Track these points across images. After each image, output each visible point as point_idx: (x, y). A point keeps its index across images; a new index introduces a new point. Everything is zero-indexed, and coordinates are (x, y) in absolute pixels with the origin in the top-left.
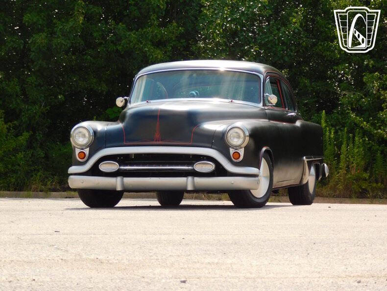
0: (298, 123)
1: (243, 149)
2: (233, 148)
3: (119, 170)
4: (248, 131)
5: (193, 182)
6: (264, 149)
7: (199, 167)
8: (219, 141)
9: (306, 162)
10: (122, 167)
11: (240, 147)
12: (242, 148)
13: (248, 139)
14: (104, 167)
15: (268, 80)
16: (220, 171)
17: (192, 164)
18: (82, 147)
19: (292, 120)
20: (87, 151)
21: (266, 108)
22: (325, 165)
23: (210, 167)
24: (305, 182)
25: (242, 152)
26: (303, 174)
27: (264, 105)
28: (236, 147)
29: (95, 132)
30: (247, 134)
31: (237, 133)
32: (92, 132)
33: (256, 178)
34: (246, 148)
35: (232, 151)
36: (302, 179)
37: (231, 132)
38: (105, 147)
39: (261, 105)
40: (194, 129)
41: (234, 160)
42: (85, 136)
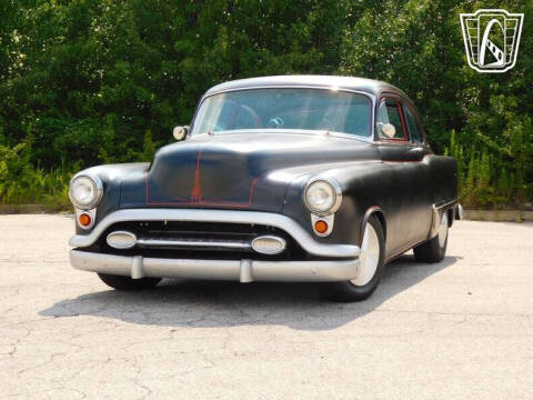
0: (426, 161)
1: (333, 216)
2: (316, 214)
3: (137, 246)
4: (341, 186)
5: (251, 270)
6: (370, 211)
7: (261, 245)
8: (292, 202)
9: (436, 211)
10: (141, 241)
11: (327, 212)
12: (330, 214)
13: (340, 199)
14: (115, 240)
15: (383, 103)
16: (294, 252)
17: (248, 239)
18: (87, 207)
19: (418, 157)
20: (93, 214)
21: (379, 143)
22: (460, 206)
23: (278, 245)
24: (434, 235)
25: (330, 221)
26: (432, 225)
27: (376, 138)
28: (321, 213)
29: (105, 185)
30: (339, 191)
31: (322, 190)
32: (100, 185)
33: (355, 262)
34: (338, 214)
35: (314, 219)
36: (430, 232)
37: (313, 187)
38: (119, 207)
39: (371, 139)
40: (255, 181)
41: (318, 234)
42: (89, 190)
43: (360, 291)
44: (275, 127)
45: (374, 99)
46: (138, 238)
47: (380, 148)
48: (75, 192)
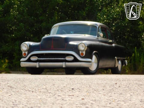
0: (114, 45)
1: (85, 52)
5: (65, 64)
6: (94, 52)
7: (68, 58)
8: (75, 48)
9: (116, 59)
10: (39, 59)
11: (83, 51)
15: (100, 28)
17: (65, 57)
18: (25, 51)
20: (27, 53)
22: (126, 61)
23: (71, 58)
24: (116, 66)
26: (115, 63)
27: (98, 37)
28: (82, 51)
30: (86, 46)
31: (82, 45)
32: (28, 46)
33: (91, 63)
35: (80, 52)
36: (115, 65)
37: (80, 45)
38: (33, 51)
39: (96, 37)
40: (66, 44)
41: (82, 56)
42: (26, 47)
43: (93, 72)
44: (72, 33)
45: (97, 27)
46: (38, 58)
47: (99, 39)
48: (22, 48)
